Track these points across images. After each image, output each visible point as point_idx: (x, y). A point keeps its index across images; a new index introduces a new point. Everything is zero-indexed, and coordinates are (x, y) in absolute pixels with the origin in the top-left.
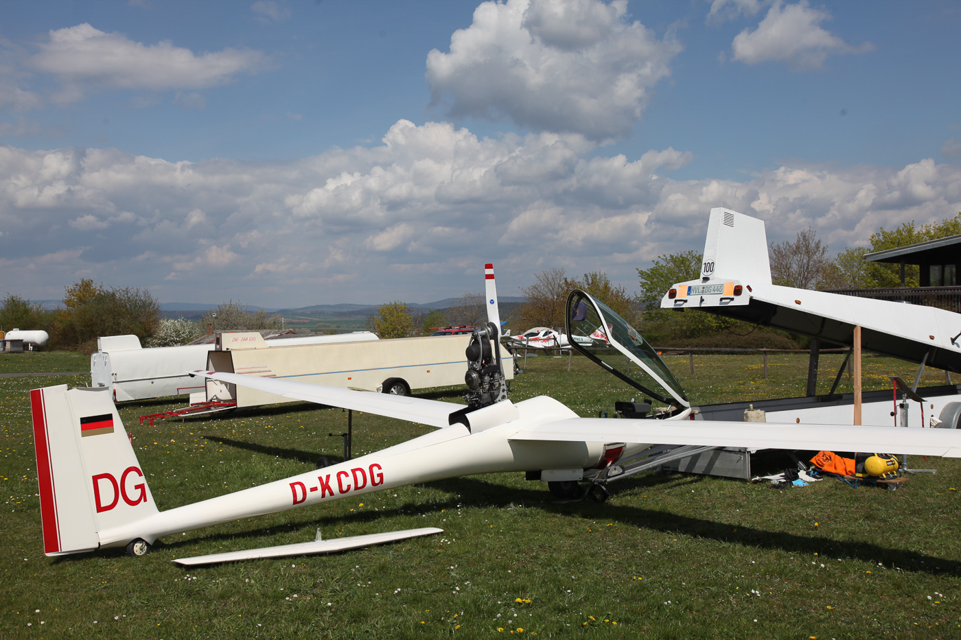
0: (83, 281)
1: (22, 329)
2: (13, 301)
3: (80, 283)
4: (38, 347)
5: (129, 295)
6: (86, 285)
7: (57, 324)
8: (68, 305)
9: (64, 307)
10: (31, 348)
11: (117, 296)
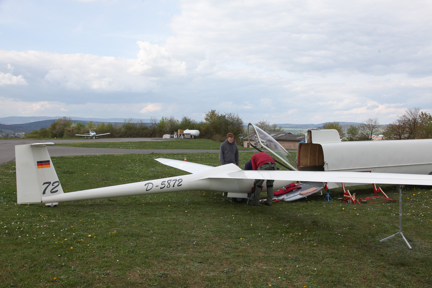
0: (212, 110)
1: (190, 129)
2: (185, 119)
3: (211, 111)
4: (195, 137)
5: (232, 116)
6: (213, 112)
7: (202, 127)
8: (206, 120)
9: (204, 121)
10: (193, 137)
11: (226, 116)
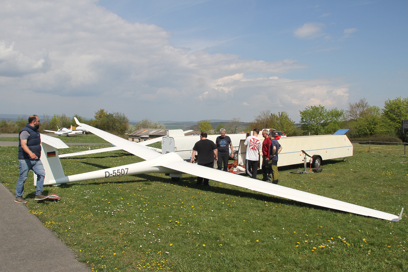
0: (101, 110)
4: (87, 133)
10: (84, 133)
11: (114, 115)
